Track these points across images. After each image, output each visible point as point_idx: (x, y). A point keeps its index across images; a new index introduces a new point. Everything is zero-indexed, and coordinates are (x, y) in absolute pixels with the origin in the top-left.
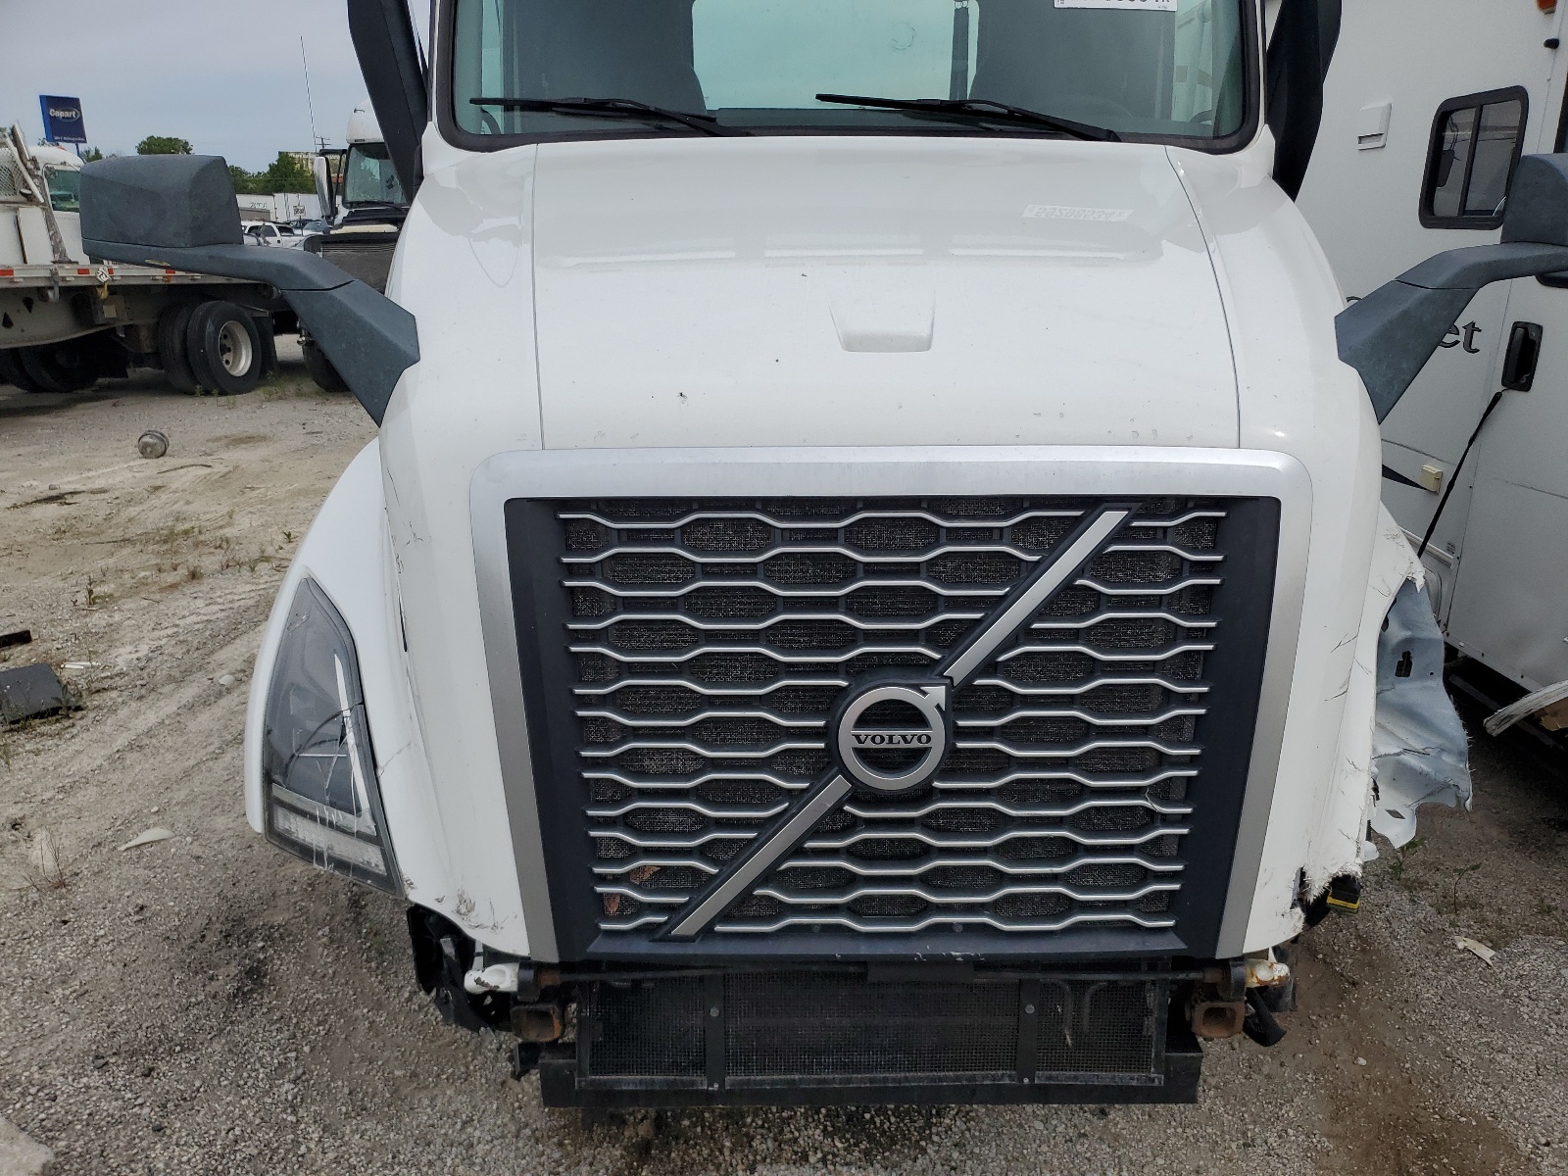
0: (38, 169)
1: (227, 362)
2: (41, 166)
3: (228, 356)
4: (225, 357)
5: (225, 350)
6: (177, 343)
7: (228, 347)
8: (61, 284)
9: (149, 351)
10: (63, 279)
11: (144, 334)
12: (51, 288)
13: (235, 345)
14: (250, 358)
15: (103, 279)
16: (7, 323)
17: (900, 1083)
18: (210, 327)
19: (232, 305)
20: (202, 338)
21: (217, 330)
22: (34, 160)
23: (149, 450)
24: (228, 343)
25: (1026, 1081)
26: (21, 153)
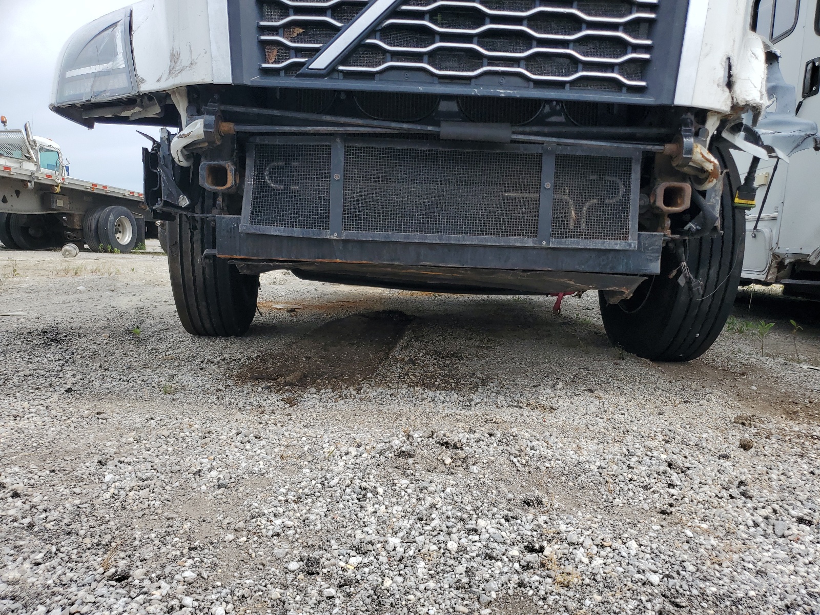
0: (36, 146)
1: (118, 238)
2: (38, 145)
3: (118, 235)
4: (117, 236)
5: (118, 231)
6: (93, 226)
7: (120, 228)
8: (36, 180)
9: (78, 228)
10: (37, 178)
11: (77, 219)
12: (30, 182)
13: (123, 232)
14: (131, 236)
15: (59, 181)
16: (4, 200)
17: (459, 241)
18: (111, 217)
19: (125, 208)
20: (107, 223)
21: (115, 219)
22: (34, 141)
23: (67, 253)
24: (120, 229)
25: (544, 243)
26: (28, 137)
